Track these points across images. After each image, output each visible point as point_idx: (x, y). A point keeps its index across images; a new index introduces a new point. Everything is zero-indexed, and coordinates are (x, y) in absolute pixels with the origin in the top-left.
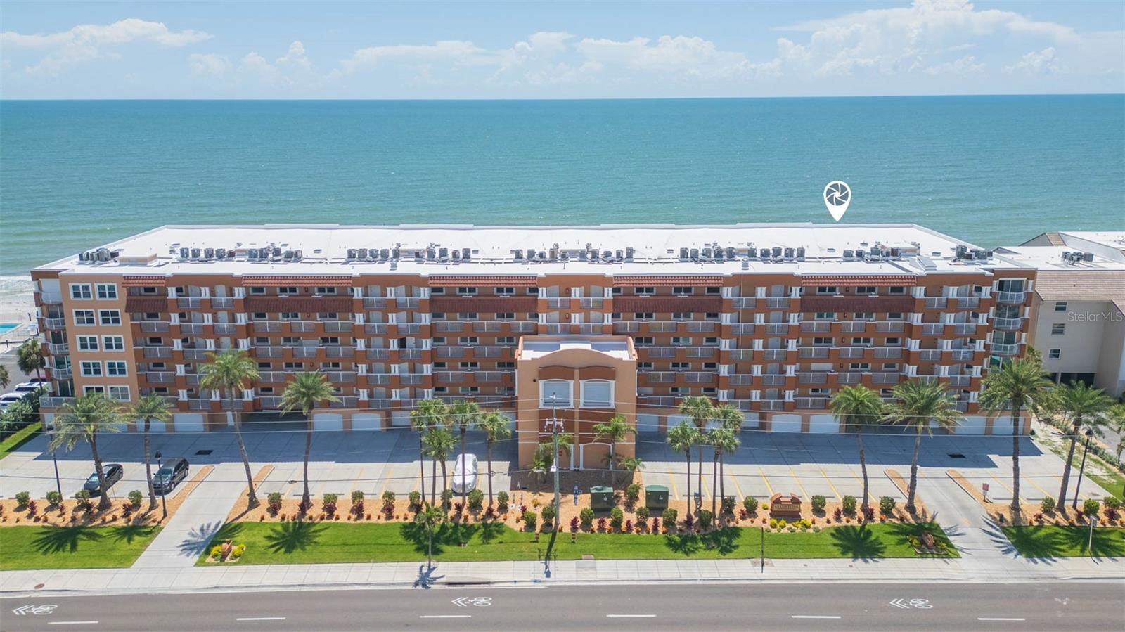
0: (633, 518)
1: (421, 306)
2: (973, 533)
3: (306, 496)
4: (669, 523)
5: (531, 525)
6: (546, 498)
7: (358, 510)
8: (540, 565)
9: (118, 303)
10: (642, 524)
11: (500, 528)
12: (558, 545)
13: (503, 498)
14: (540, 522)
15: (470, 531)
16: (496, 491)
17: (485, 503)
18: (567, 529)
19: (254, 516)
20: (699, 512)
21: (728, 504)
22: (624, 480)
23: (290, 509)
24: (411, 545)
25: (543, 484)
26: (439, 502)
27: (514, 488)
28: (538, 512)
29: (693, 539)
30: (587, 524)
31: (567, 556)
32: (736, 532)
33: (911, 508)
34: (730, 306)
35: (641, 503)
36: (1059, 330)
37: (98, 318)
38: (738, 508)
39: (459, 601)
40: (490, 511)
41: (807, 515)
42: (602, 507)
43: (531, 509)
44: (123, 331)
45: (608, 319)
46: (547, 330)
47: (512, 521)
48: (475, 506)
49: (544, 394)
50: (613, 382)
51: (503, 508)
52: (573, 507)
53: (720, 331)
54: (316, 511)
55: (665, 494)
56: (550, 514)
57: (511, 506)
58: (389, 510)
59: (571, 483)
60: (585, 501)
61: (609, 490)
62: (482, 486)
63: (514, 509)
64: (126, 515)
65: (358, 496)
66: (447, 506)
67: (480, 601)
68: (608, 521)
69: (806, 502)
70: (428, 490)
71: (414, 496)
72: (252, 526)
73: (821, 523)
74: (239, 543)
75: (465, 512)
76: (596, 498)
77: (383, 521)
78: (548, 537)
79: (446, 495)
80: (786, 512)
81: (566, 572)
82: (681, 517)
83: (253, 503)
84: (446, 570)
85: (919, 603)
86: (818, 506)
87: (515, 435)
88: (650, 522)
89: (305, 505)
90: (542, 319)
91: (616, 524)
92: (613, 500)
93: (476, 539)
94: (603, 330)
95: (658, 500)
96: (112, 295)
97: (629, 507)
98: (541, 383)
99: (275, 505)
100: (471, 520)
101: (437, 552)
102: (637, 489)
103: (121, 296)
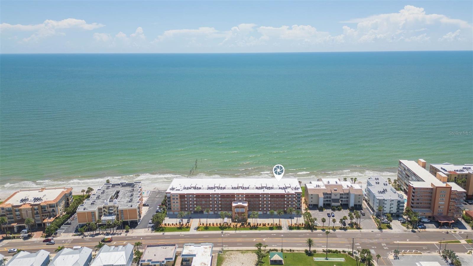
0: (246, 226)
1: (219, 197)
2: (285, 227)
3: (207, 223)
4: (250, 226)
5: (234, 227)
6: (236, 223)
7: (213, 225)
8: (235, 231)
9: (178, 197)
10: (247, 227)
11: (230, 227)
12: (237, 229)
13: (231, 223)
14: (235, 226)
15: (227, 227)
16: (230, 223)
17: (228, 224)
18: (238, 227)
19: (201, 226)
20: (254, 225)
21: (258, 224)
22: (246, 221)
23: (205, 225)
24: (220, 229)
25: (235, 222)
26: (223, 224)
27: (232, 222)
28: (235, 225)
29: (253, 228)
30: (241, 227)
31: (238, 230)
32: (258, 227)
33: (279, 224)
34: (261, 197)
35: (247, 224)
36: (312, 198)
37: (175, 199)
38: (259, 224)
39: (226, 235)
40: (229, 225)
41: (267, 225)
42: (243, 225)
43: (234, 225)
44: (179, 201)
45: (245, 199)
46: (236, 200)
47: (232, 226)
48: (227, 225)
49: (236, 210)
50: (244, 209)
51: (231, 225)
52: (239, 225)
53: (260, 201)
54: (208, 225)
55: (250, 223)
56: (236, 225)
57: (232, 224)
58: (217, 225)
59: (239, 222)
60: (241, 224)
61: (243, 223)
62: (228, 222)
63: (232, 225)
64: (186, 226)
65: (213, 223)
66: (224, 224)
67: (228, 235)
68: (243, 226)
69: (267, 224)
70: (222, 222)
71: (220, 223)
72: (201, 227)
73: (268, 226)
74: (200, 229)
75: (226, 225)
76: (242, 224)
77: (216, 226)
78: (236, 228)
79: (224, 223)
80: (264, 225)
81: (238, 232)
82: (252, 226)
83: (200, 224)
84: (224, 232)
85: (274, 235)
86: (268, 224)
87: (232, 216)
88: (248, 226)
89: (207, 224)
90: (236, 199)
91: (244, 227)
92: (244, 224)
93: (228, 228)
94: (244, 200)
95: (249, 224)
96: (178, 196)
97: (246, 224)
98: (235, 209)
99: (203, 224)
100: (227, 226)
101: (223, 230)
102: (247, 223)
103: (179, 196)
